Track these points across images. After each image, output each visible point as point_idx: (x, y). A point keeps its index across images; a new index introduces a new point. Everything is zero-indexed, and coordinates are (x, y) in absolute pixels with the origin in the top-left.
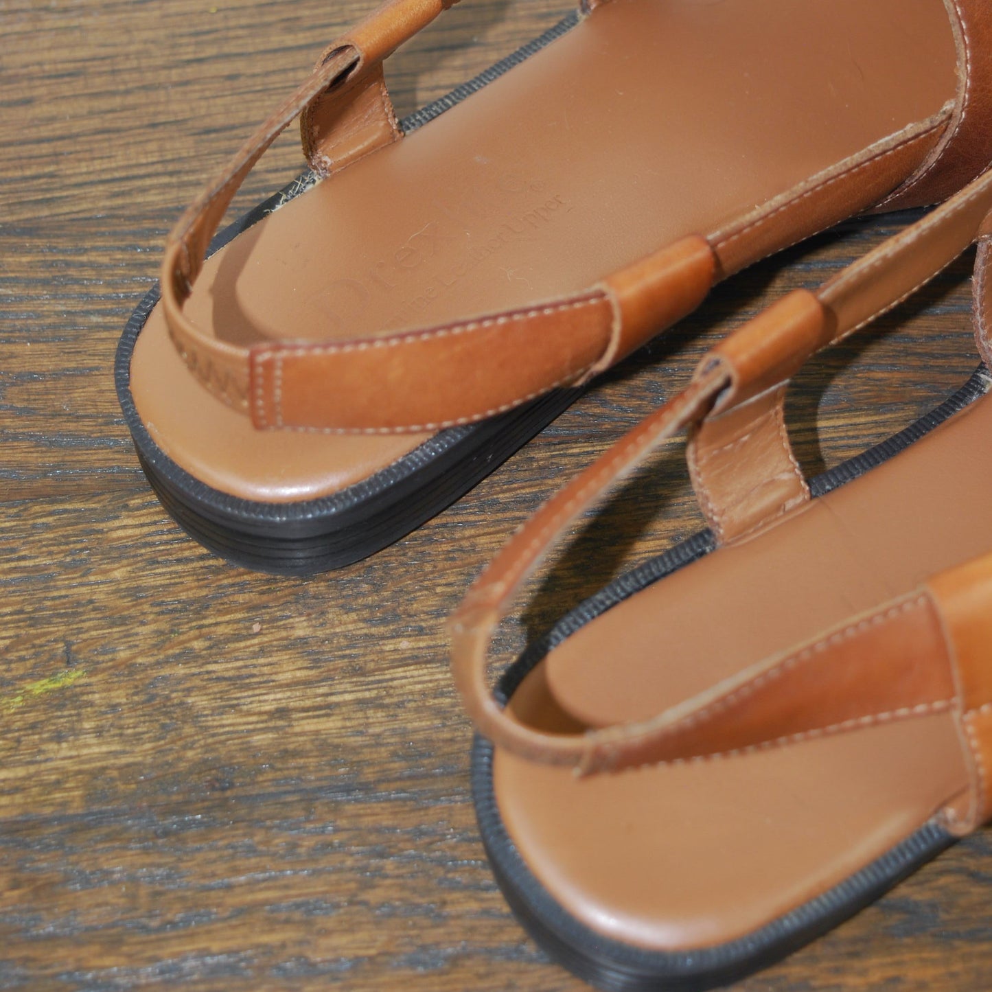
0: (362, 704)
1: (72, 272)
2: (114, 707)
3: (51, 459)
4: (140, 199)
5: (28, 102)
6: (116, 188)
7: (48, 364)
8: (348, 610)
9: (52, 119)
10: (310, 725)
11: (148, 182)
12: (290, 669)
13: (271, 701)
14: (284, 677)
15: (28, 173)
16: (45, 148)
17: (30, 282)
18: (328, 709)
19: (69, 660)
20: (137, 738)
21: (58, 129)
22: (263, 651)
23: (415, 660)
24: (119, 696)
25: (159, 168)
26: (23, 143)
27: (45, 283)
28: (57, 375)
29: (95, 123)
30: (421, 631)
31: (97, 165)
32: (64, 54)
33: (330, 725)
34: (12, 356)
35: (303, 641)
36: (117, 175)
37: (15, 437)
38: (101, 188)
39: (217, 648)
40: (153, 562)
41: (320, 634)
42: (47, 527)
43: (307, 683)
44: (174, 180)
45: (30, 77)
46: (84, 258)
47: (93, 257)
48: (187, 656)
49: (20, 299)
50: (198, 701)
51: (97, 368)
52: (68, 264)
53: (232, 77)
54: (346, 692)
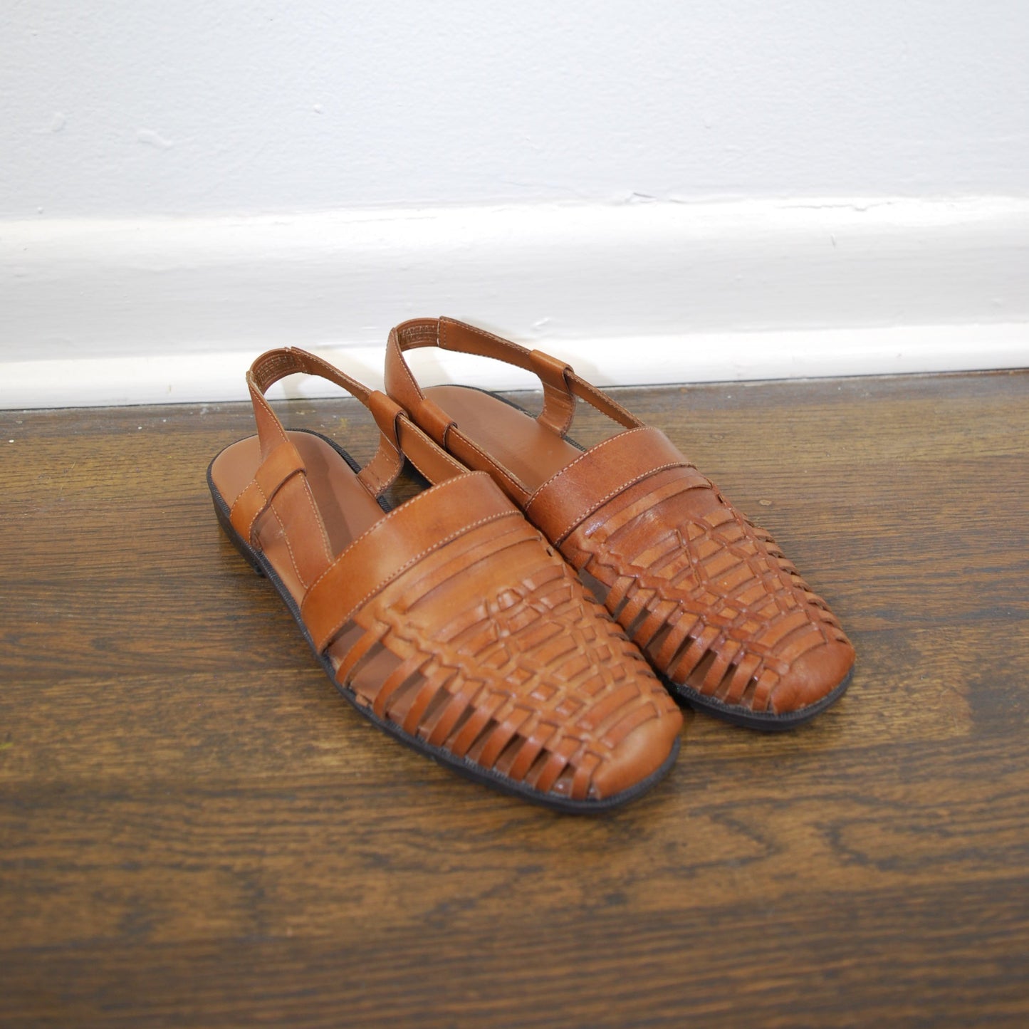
0: (138, 764)
1: (67, 599)
2: (21, 759)
3: (30, 664)
4: (107, 575)
5: (71, 540)
6: (97, 571)
7: (42, 631)
8: (144, 727)
9: (79, 546)
10: (110, 770)
11: (113, 569)
12: (109, 748)
13: (95, 760)
14: (105, 751)
15: (62, 564)
16: (73, 556)
17: (47, 601)
18: (121, 764)
19: (8, 739)
20: (28, 771)
21: (81, 549)
22: (98, 741)
23: (168, 747)
24: (26, 754)
25: (119, 565)
26: (66, 553)
27: (53, 602)
28: (44, 635)
29: (98, 548)
30: (175, 737)
31: (93, 563)
32: (94, 524)
33: (119, 771)
34: (29, 627)
35: (119, 738)
36: (100, 566)
37: (18, 656)
38: (91, 570)
39: (78, 739)
40: (61, 705)
41: (128, 735)
42: (18, 689)
43: (116, 754)
44: (125, 569)
45: (77, 532)
46: (74, 594)
47: (78, 594)
48: (63, 741)
49: (39, 607)
50: (61, 758)
51: (65, 633)
52: (65, 596)
53: (163, 535)
54: (132, 759)
